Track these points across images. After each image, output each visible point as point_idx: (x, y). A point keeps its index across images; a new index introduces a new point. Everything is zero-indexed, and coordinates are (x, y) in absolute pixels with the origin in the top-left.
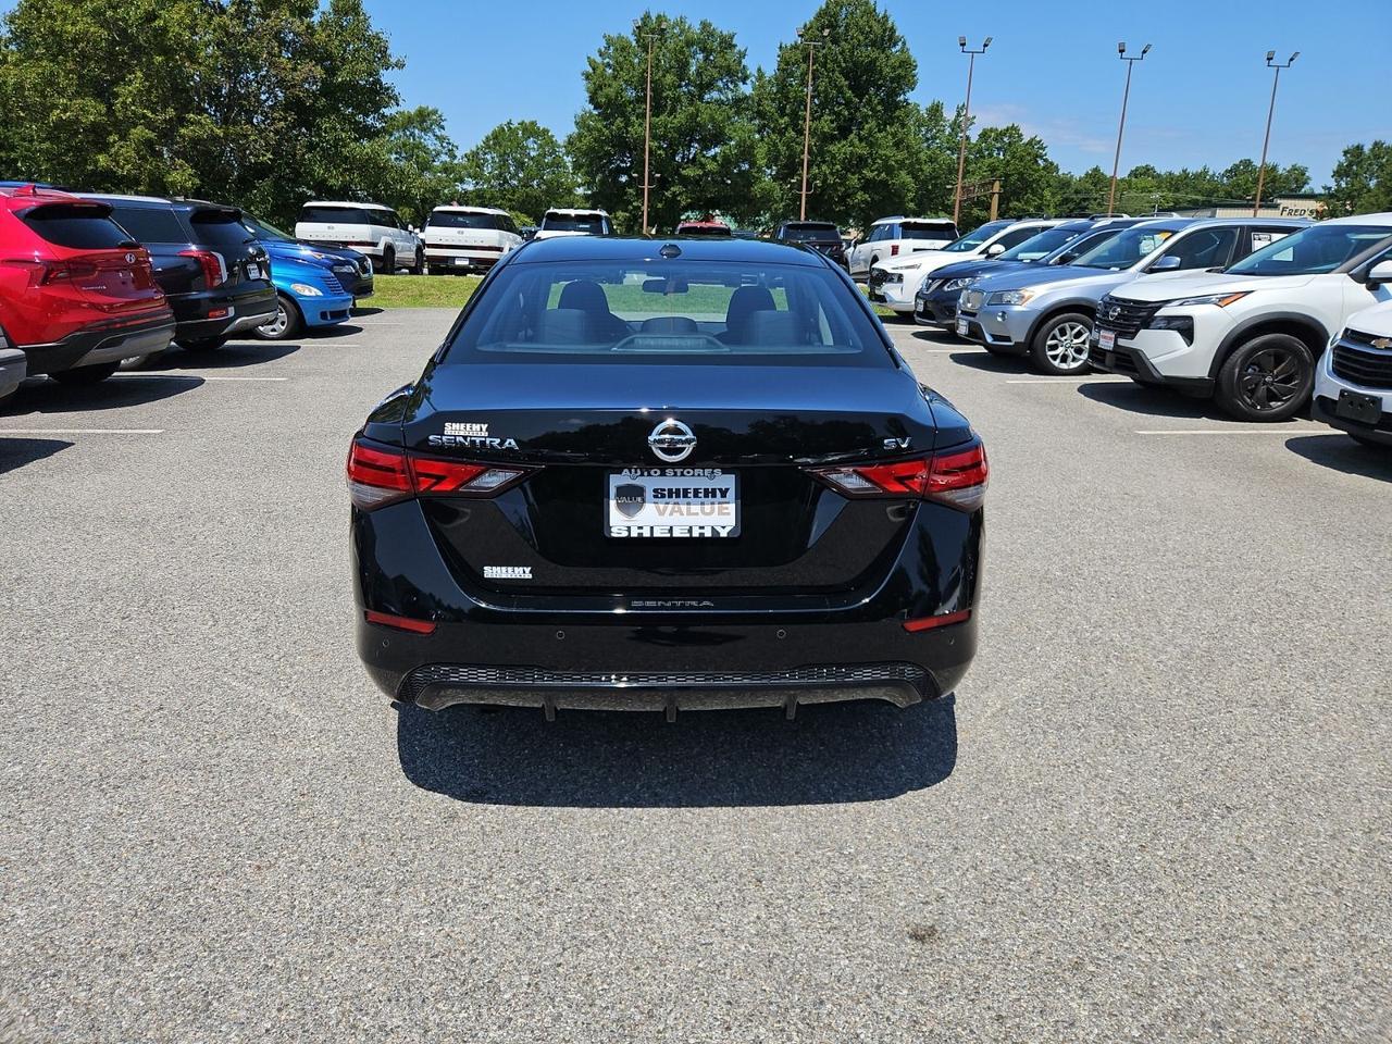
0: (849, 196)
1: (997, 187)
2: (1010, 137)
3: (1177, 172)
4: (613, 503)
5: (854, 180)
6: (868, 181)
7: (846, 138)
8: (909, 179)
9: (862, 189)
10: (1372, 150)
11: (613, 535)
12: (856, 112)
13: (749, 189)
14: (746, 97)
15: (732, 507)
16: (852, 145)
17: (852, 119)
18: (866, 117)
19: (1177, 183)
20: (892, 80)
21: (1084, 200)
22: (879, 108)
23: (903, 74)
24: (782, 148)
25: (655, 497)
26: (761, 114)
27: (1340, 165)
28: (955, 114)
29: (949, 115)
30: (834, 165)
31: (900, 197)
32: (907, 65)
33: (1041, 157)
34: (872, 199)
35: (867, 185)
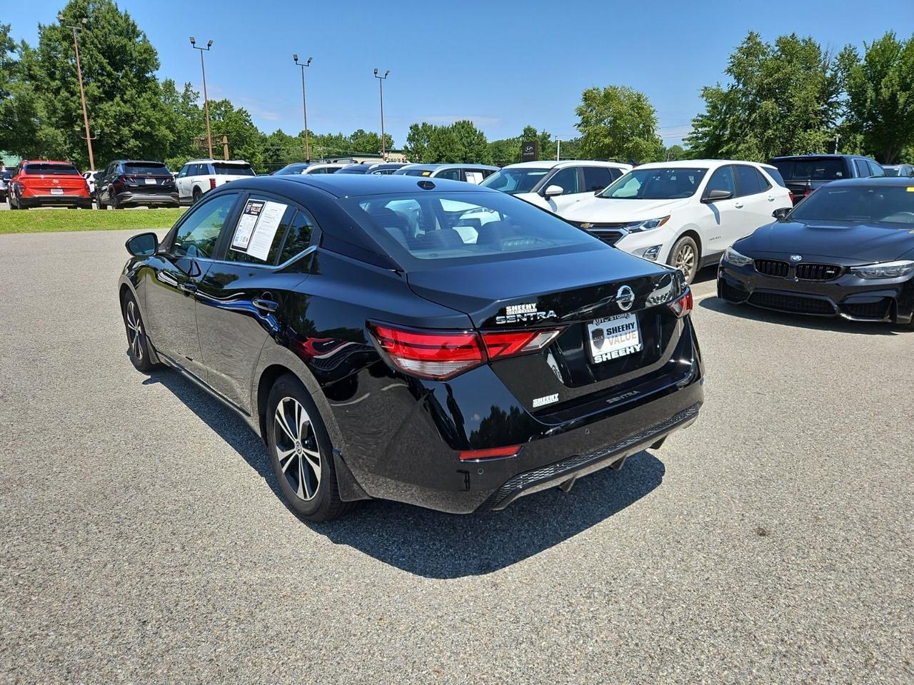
0: (124, 142)
1: (225, 140)
2: (225, 107)
3: (326, 135)
4: (592, 342)
5: (125, 131)
6: (137, 132)
7: (112, 100)
8: (167, 132)
9: (133, 137)
10: (422, 127)
11: (596, 362)
12: (116, 81)
13: (34, 135)
14: (16, 63)
15: (636, 333)
16: (119, 105)
17: (114, 87)
18: (126, 87)
19: (328, 141)
20: (141, 61)
21: (278, 150)
22: (135, 80)
23: (148, 57)
24: (59, 105)
25: (608, 334)
26: (32, 77)
27: (410, 135)
28: (185, 89)
29: (180, 89)
30: (108, 119)
31: (162, 144)
32: (149, 51)
33: (248, 121)
34: (143, 145)
35: (137, 135)
